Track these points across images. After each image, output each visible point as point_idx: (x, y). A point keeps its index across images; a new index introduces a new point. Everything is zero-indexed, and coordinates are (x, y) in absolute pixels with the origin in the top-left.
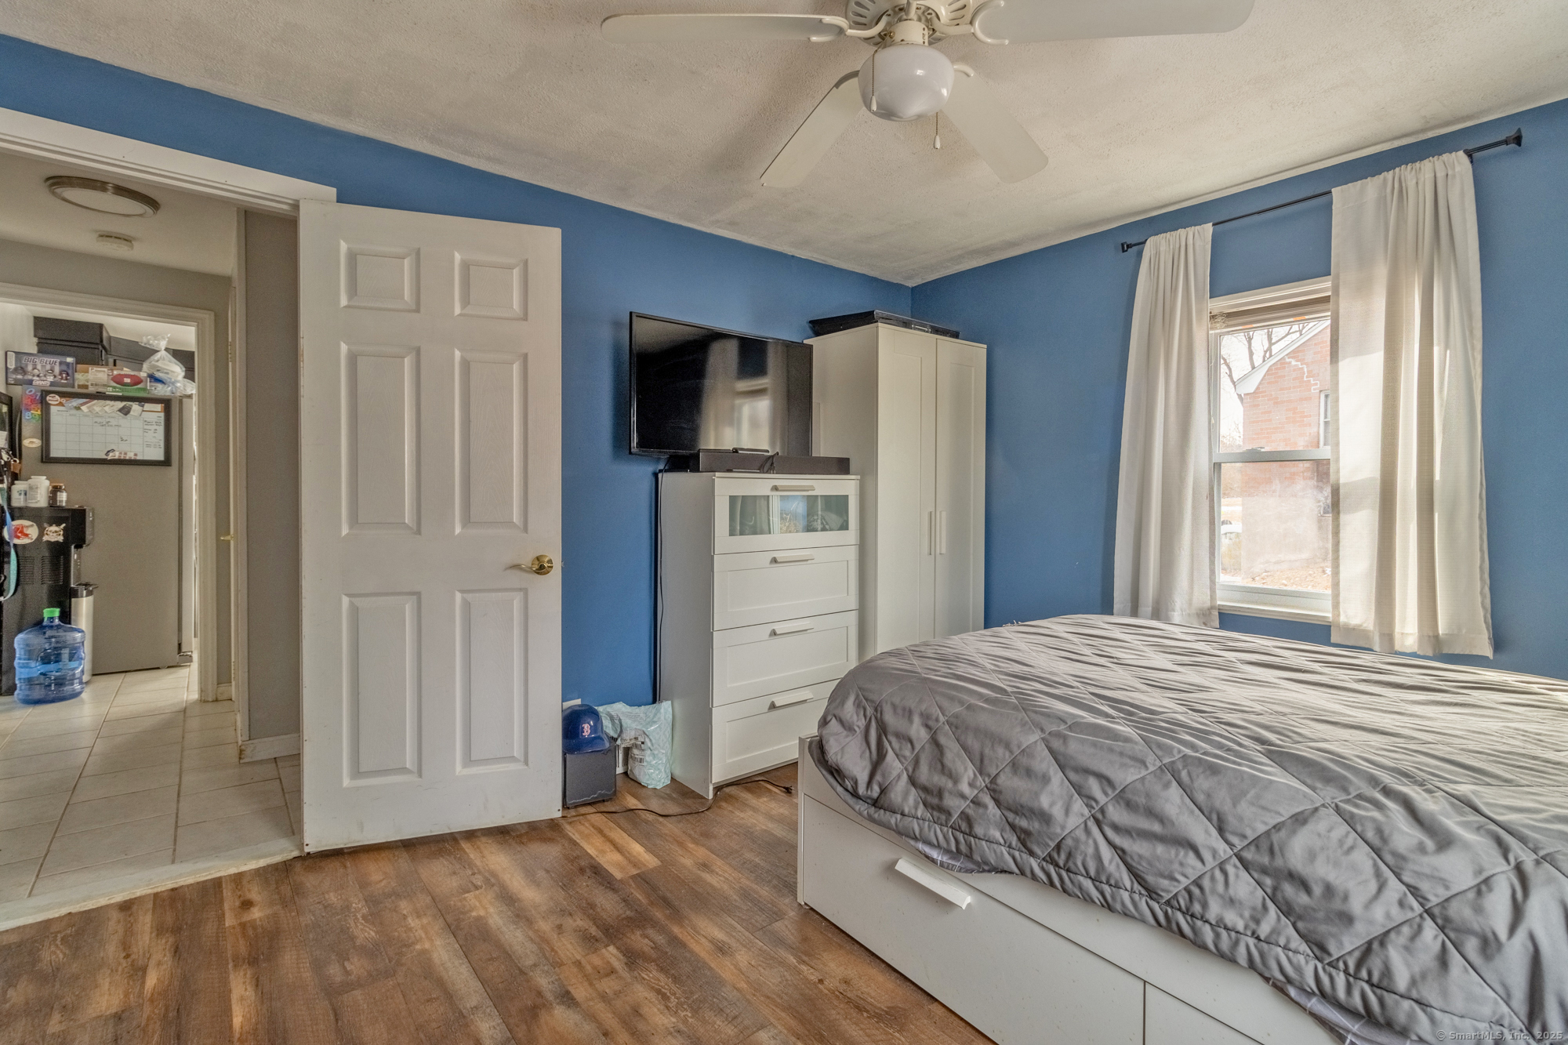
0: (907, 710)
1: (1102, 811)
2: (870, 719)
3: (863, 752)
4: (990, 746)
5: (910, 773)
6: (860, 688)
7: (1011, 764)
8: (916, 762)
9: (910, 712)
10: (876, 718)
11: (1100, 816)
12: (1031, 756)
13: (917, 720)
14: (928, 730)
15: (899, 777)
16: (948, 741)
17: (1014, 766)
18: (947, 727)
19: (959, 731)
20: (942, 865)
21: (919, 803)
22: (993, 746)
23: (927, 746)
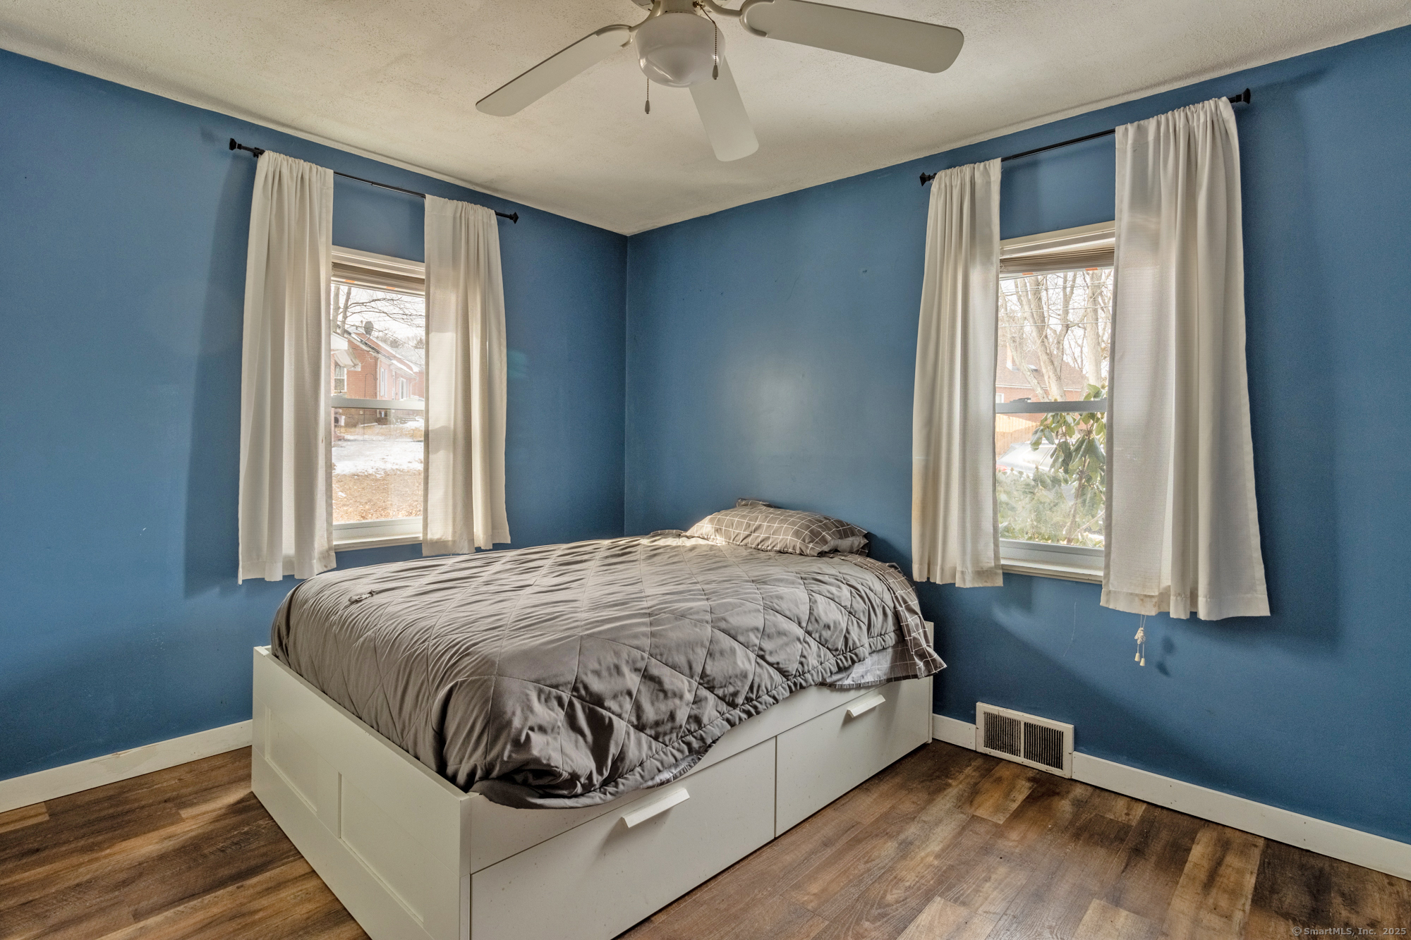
0: (612, 667)
1: (761, 649)
2: (571, 704)
3: (576, 742)
4: (691, 652)
5: (635, 723)
6: (537, 681)
7: (708, 656)
8: (638, 708)
9: (617, 668)
10: (580, 697)
11: (762, 653)
12: (718, 642)
13: (626, 670)
14: (638, 673)
15: (628, 733)
16: (658, 670)
17: (710, 654)
18: (653, 660)
19: (665, 656)
20: (675, 777)
21: (650, 742)
22: (693, 650)
23: (642, 688)
